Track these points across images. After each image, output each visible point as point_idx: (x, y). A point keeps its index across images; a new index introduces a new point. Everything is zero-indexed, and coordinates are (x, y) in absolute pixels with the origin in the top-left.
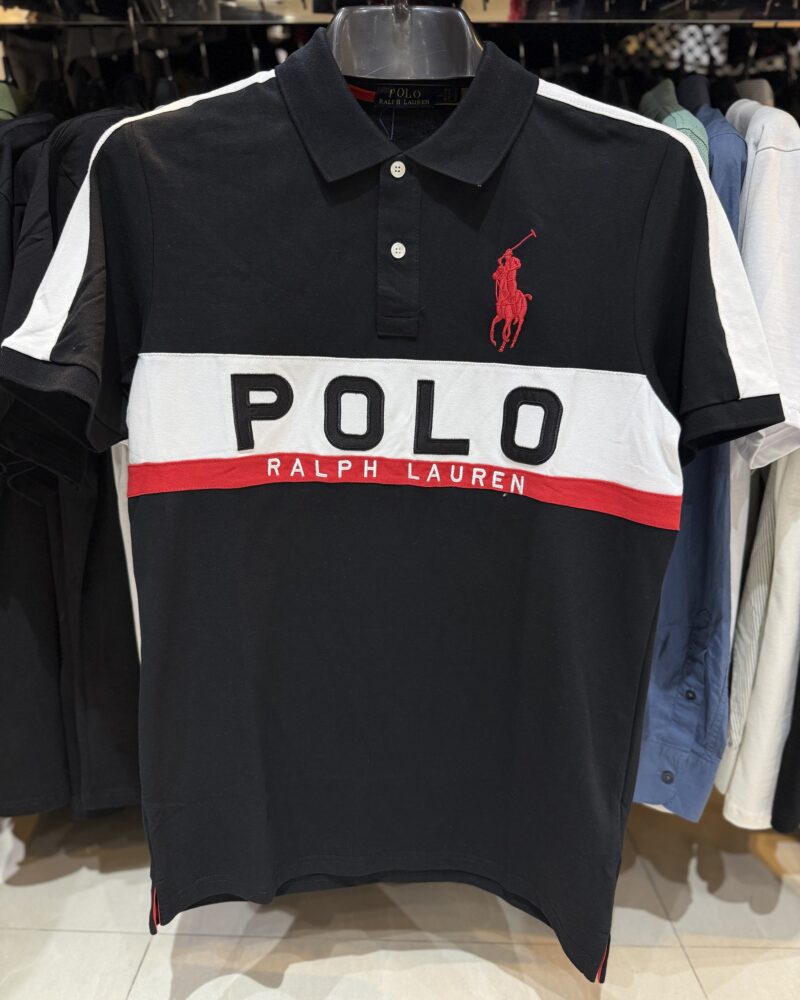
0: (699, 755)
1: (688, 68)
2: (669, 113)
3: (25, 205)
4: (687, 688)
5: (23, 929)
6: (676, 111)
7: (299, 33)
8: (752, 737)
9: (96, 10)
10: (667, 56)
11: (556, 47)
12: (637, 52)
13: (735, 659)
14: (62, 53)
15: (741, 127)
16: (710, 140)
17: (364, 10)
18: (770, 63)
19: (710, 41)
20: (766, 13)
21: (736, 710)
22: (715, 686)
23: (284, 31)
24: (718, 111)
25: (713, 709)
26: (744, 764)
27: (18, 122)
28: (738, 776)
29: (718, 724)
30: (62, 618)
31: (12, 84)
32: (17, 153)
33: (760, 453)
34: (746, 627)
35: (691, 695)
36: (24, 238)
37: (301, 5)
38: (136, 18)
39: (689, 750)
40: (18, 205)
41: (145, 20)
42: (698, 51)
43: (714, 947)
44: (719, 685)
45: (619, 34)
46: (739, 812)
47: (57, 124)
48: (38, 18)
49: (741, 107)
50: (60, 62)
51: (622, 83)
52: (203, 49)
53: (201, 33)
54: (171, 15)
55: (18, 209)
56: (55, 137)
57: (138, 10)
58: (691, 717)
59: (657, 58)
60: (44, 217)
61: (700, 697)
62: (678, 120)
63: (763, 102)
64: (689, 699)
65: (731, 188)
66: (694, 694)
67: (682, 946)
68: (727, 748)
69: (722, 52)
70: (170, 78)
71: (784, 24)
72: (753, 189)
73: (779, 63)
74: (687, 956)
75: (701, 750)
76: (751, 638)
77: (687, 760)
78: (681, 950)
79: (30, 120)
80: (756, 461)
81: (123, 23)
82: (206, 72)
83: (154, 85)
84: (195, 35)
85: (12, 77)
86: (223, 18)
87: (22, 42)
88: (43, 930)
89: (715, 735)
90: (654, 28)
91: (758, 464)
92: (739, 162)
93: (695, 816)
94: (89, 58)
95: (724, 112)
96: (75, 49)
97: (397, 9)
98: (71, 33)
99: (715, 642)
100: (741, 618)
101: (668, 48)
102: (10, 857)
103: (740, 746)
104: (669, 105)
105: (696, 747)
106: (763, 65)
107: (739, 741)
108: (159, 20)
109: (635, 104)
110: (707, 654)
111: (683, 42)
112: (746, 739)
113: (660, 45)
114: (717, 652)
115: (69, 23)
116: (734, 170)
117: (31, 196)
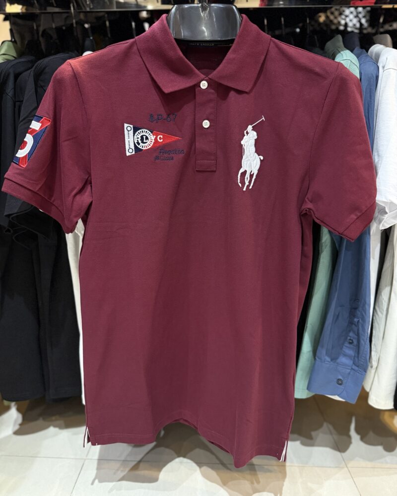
0: (356, 371)
1: (349, 29)
2: (339, 52)
3: (20, 101)
4: (349, 338)
5: (22, 456)
6: (343, 51)
7: (155, 15)
8: (382, 363)
9: (55, 5)
10: (339, 23)
11: (283, 19)
12: (324, 21)
13: (374, 324)
14: (38, 26)
15: (376, 58)
16: (360, 65)
17: (186, 6)
18: (391, 26)
19: (361, 15)
21: (375, 350)
23: (147, 14)
24: (364, 50)
25: (362, 348)
26: (378, 376)
27: (17, 61)
28: (375, 383)
29: (364, 355)
30: (40, 305)
31: (14, 42)
32: (17, 76)
33: (386, 221)
34: (379, 309)
36: (22, 121)
37: (156, 1)
38: (74, 9)
39: (350, 368)
40: (18, 101)
41: (78, 9)
42: (355, 21)
43: (363, 467)
44: (364, 336)
45: (315, 12)
46: (376, 400)
47: (37, 61)
48: (26, 9)
49: (376, 48)
50: (37, 30)
51: (316, 37)
52: (107, 23)
53: (106, 15)
54: (92, 7)
55: (17, 104)
56: (36, 68)
57: (75, 4)
58: (351, 352)
59: (334, 24)
61: (355, 342)
62: (344, 55)
63: (386, 45)
64: (350, 343)
65: (371, 89)
66: (352, 340)
67: (347, 467)
68: (369, 368)
69: (367, 21)
70: (91, 38)
72: (382, 89)
74: (349, 472)
75: (356, 368)
76: (382, 313)
77: (349, 373)
78: (347, 469)
79: (23, 60)
80: (383, 225)
81: (68, 11)
82: (109, 36)
83: (83, 41)
84: (103, 16)
85: (14, 39)
86: (117, 8)
87: (19, 21)
88: (32, 457)
89: (363, 360)
90: (333, 9)
91: (384, 227)
92: (375, 76)
93: (353, 401)
94: (51, 28)
95: (367, 51)
96: (44, 24)
97: (202, 6)
98: (43, 16)
99: (363, 315)
100: (377, 304)
101: (339, 19)
102: (16, 421)
103: (377, 368)
104: (339, 48)
105: (354, 367)
106: (387, 27)
107: (376, 364)
108: (86, 9)
109: (322, 47)
110: (358, 321)
111: (347, 16)
112: (379, 365)
113: (336, 18)
114: (364, 320)
115: (41, 11)
116: (372, 80)
117: (26, 98)
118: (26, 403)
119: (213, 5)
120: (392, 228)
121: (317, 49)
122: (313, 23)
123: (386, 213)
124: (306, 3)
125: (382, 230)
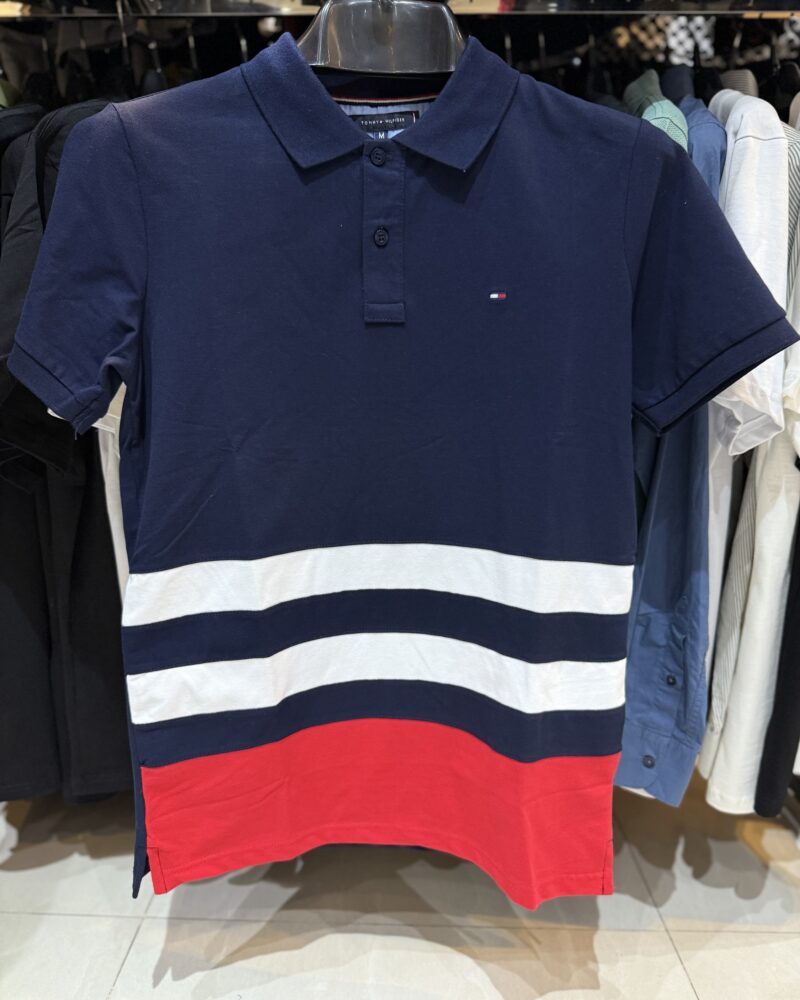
0: (680, 741)
1: (675, 60)
2: (651, 103)
3: (12, 195)
4: (668, 673)
5: (14, 913)
6: (658, 101)
7: (296, 25)
8: (733, 721)
10: (656, 48)
11: (542, 39)
12: (628, 45)
14: (52, 45)
15: (723, 110)
16: (689, 129)
18: (759, 53)
20: (751, 4)
21: (718, 695)
22: (693, 672)
23: (277, 24)
24: (701, 101)
25: (692, 694)
26: (726, 749)
27: (8, 113)
28: (720, 762)
29: (697, 709)
30: (51, 605)
32: (3, 144)
33: (739, 440)
35: (671, 680)
36: (11, 229)
38: (124, 11)
39: (669, 735)
40: (5, 195)
41: (134, 12)
43: (699, 931)
44: (696, 670)
45: (604, 27)
46: (722, 797)
47: (44, 115)
48: (31, 10)
49: (724, 97)
50: (51, 54)
51: (607, 75)
52: (191, 41)
53: (190, 25)
54: (160, 8)
56: (42, 127)
57: (127, 3)
58: (672, 703)
59: (646, 50)
60: (33, 208)
61: (680, 682)
62: (659, 109)
63: (745, 92)
64: (669, 684)
65: (710, 176)
66: (674, 679)
67: (667, 931)
68: (708, 731)
69: (711, 45)
70: (159, 71)
71: (769, 15)
72: (732, 177)
73: (766, 53)
74: (671, 939)
75: (681, 735)
76: (732, 624)
77: (668, 745)
78: (666, 934)
79: (18, 111)
80: (735, 447)
81: (114, 15)
82: (195, 65)
83: (143, 77)
84: (183, 30)
85: (3, 70)
86: (213, 10)
87: (16, 36)
88: (33, 913)
89: (694, 720)
90: (645, 20)
91: (739, 451)
92: (718, 151)
93: (676, 800)
94: (78, 50)
95: (707, 103)
96: (65, 41)
98: (62, 26)
99: (693, 627)
102: (4, 843)
103: (722, 731)
104: (651, 95)
105: (677, 733)
106: (752, 56)
107: (721, 725)
108: (148, 12)
109: (619, 94)
110: (685, 640)
111: (672, 35)
112: (728, 724)
113: (651, 37)
114: (695, 637)
115: (58, 15)
116: (713, 159)
117: (18, 186)
118: (25, 806)
120: (754, 453)
121: (609, 98)
122: (606, 48)
123: (738, 423)
124: (587, 6)
125: (735, 457)
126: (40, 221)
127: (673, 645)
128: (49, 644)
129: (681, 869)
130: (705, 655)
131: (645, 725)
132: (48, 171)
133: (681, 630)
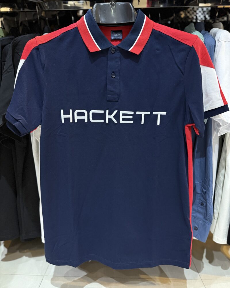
0: (205, 222)
1: (199, 21)
3: (5, 62)
4: (201, 202)
5: (6, 274)
6: (194, 31)
8: (221, 216)
9: (27, 7)
10: (193, 18)
11: (160, 15)
12: (184, 17)
13: (216, 193)
14: (18, 19)
15: (214, 36)
16: (204, 39)
17: (102, 4)
18: (223, 19)
19: (206, 13)
20: (221, 3)
21: (216, 208)
23: (83, 12)
24: (207, 31)
25: (208, 208)
26: (218, 224)
27: (4, 38)
28: (217, 228)
29: (210, 213)
31: (3, 28)
32: (3, 47)
33: (221, 131)
34: (219, 183)
35: (202, 204)
36: (5, 71)
38: (38, 9)
39: (202, 220)
40: (3, 62)
41: (41, 9)
42: (202, 16)
43: (211, 280)
44: (209, 201)
45: (177, 11)
46: (217, 239)
47: (15, 38)
48: (12, 10)
49: (214, 30)
51: (179, 25)
52: (58, 17)
54: (49, 8)
55: (3, 63)
56: (13, 42)
57: (39, 7)
58: (202, 211)
59: (190, 18)
60: (11, 65)
61: (205, 204)
62: (195, 33)
63: (220, 28)
64: (202, 205)
65: (211, 53)
67: (201, 280)
68: (213, 219)
69: (209, 16)
70: (48, 26)
71: (226, 6)
72: (217, 53)
73: (225, 19)
74: (203, 282)
76: (220, 186)
77: (202, 224)
79: (7, 38)
80: (220, 133)
82: (59, 24)
83: (44, 28)
85: (3, 26)
86: (64, 9)
87: (8, 18)
88: (12, 274)
89: (209, 216)
90: (189, 9)
91: (221, 134)
92: (213, 45)
93: (204, 241)
94: (25, 21)
95: (209, 32)
96: (22, 18)
97: (111, 3)
98: (21, 14)
99: (208, 188)
100: (217, 180)
101: (193, 16)
102: (3, 253)
103: (217, 219)
104: (193, 30)
105: (204, 220)
106: (221, 19)
107: (217, 217)
108: (45, 9)
110: (206, 192)
111: (197, 14)
112: (219, 217)
113: (191, 15)
114: (209, 191)
115: (20, 11)
116: (212, 48)
117: (7, 59)
118: (10, 242)
119: (118, 3)
120: (226, 135)
122: (178, 18)
123: (221, 126)
125: (219, 136)
126: (13, 69)
127: (202, 193)
128: (16, 193)
129: (205, 260)
130: (212, 196)
131: (195, 217)
132: (15, 55)
133: (205, 189)
